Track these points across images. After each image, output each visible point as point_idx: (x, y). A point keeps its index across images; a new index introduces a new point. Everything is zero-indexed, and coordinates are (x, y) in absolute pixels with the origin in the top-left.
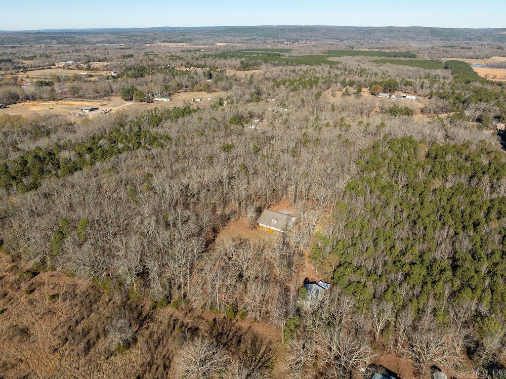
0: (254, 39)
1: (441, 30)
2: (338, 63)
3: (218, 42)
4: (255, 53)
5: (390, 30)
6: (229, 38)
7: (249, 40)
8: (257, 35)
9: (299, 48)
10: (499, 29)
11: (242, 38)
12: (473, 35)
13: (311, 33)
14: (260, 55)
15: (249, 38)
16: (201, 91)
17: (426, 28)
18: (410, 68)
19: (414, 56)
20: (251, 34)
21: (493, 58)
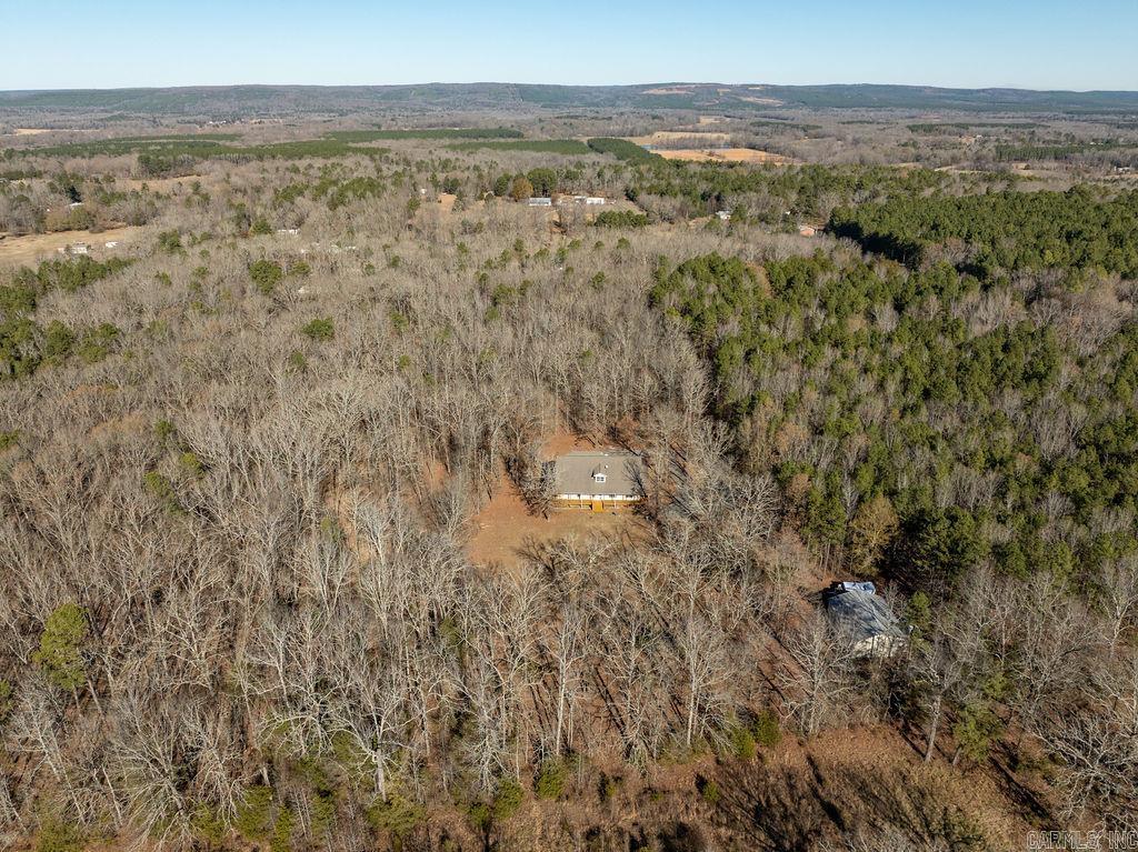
0: (121, 117)
1: (538, 89)
2: (384, 151)
3: (22, 127)
4: (156, 144)
5: (438, 91)
6: (50, 118)
7: (111, 119)
8: (126, 108)
9: (253, 130)
10: (637, 87)
11: (88, 116)
12: (596, 97)
13: (264, 100)
14: (171, 146)
15: (109, 115)
16: (69, 229)
17: (508, 86)
18: (534, 154)
19: (519, 135)
20: (108, 108)
21: (657, 134)
